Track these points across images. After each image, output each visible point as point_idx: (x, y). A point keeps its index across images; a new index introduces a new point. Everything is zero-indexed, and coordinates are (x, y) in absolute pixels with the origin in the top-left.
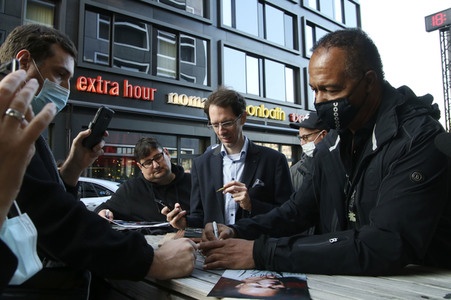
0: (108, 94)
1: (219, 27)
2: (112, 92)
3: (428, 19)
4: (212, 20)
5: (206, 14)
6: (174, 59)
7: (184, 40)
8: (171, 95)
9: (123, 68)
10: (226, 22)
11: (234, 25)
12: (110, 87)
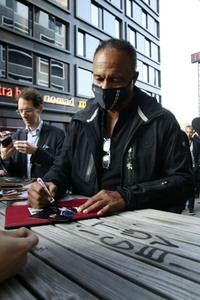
0: (5, 96)
1: (75, 56)
2: (8, 94)
3: (193, 56)
4: (71, 51)
5: (67, 47)
6: (47, 74)
7: (53, 63)
8: (45, 97)
9: (20, 80)
10: (80, 53)
11: (85, 55)
12: (6, 91)
